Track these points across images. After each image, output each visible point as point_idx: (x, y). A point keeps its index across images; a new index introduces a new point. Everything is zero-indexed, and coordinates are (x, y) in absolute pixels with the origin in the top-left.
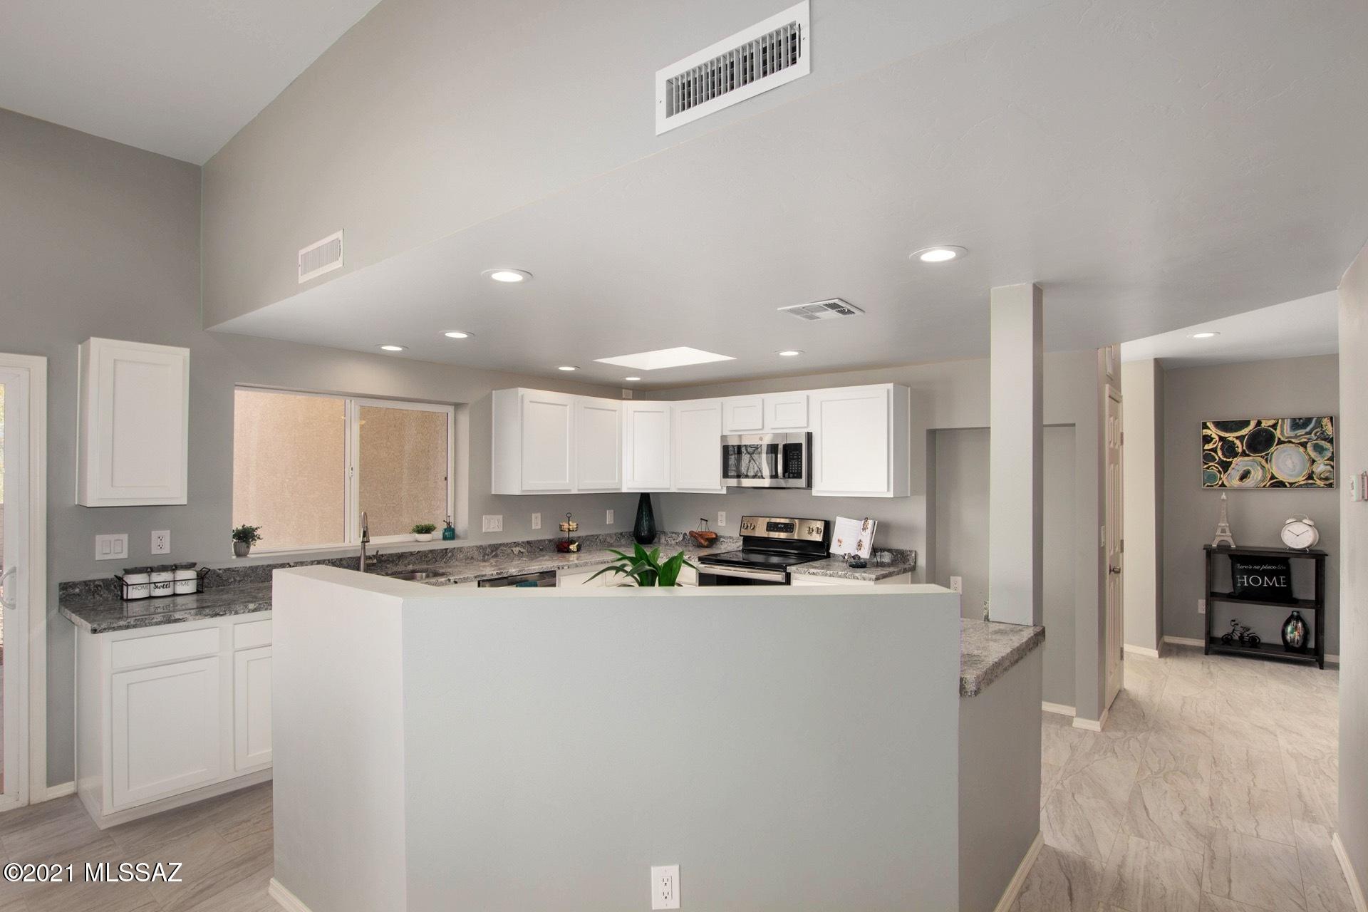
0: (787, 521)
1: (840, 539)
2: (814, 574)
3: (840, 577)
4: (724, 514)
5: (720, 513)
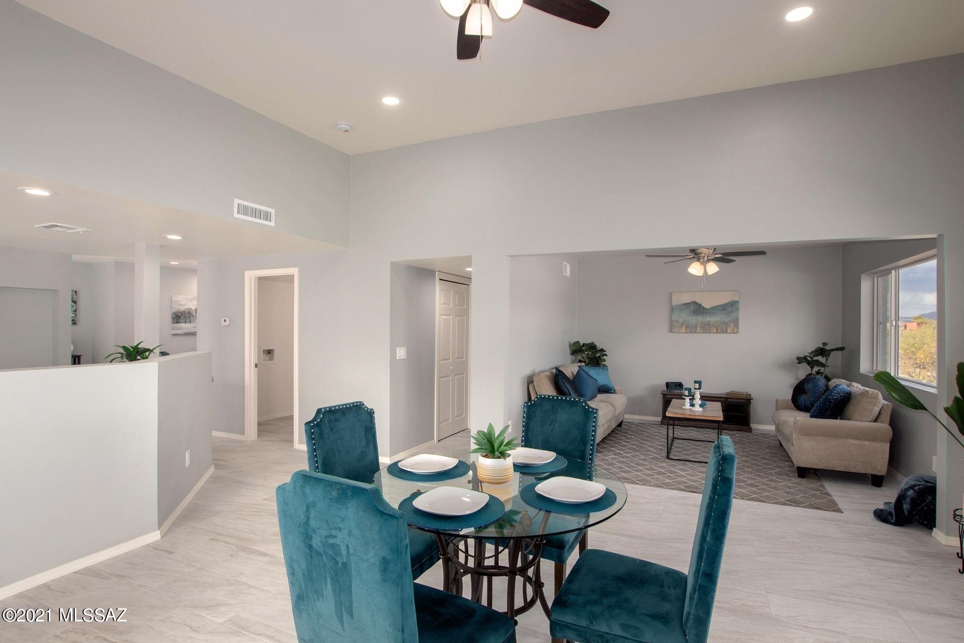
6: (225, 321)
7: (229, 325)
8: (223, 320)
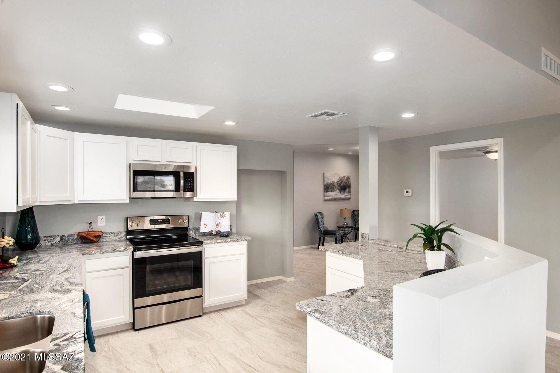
0: (164, 217)
1: (206, 223)
2: (220, 243)
3: (234, 241)
4: (104, 217)
5: (99, 217)
6: (407, 192)
7: (412, 196)
8: (405, 191)
